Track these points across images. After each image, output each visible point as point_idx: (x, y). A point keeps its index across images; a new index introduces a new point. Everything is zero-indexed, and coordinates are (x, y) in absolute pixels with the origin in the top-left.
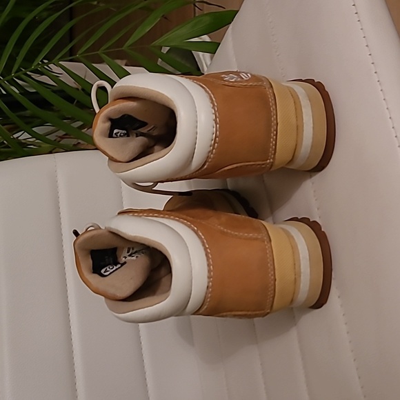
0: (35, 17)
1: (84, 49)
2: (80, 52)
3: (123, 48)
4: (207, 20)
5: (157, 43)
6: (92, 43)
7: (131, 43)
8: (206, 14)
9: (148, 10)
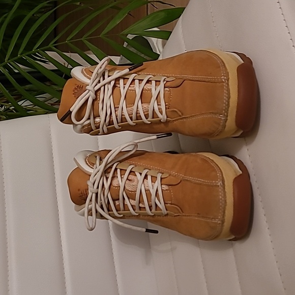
0: (33, 15)
1: (70, 37)
2: (68, 39)
3: (100, 36)
4: (163, 15)
5: (125, 32)
6: (77, 32)
7: (106, 32)
8: (161, 11)
9: (118, 8)
